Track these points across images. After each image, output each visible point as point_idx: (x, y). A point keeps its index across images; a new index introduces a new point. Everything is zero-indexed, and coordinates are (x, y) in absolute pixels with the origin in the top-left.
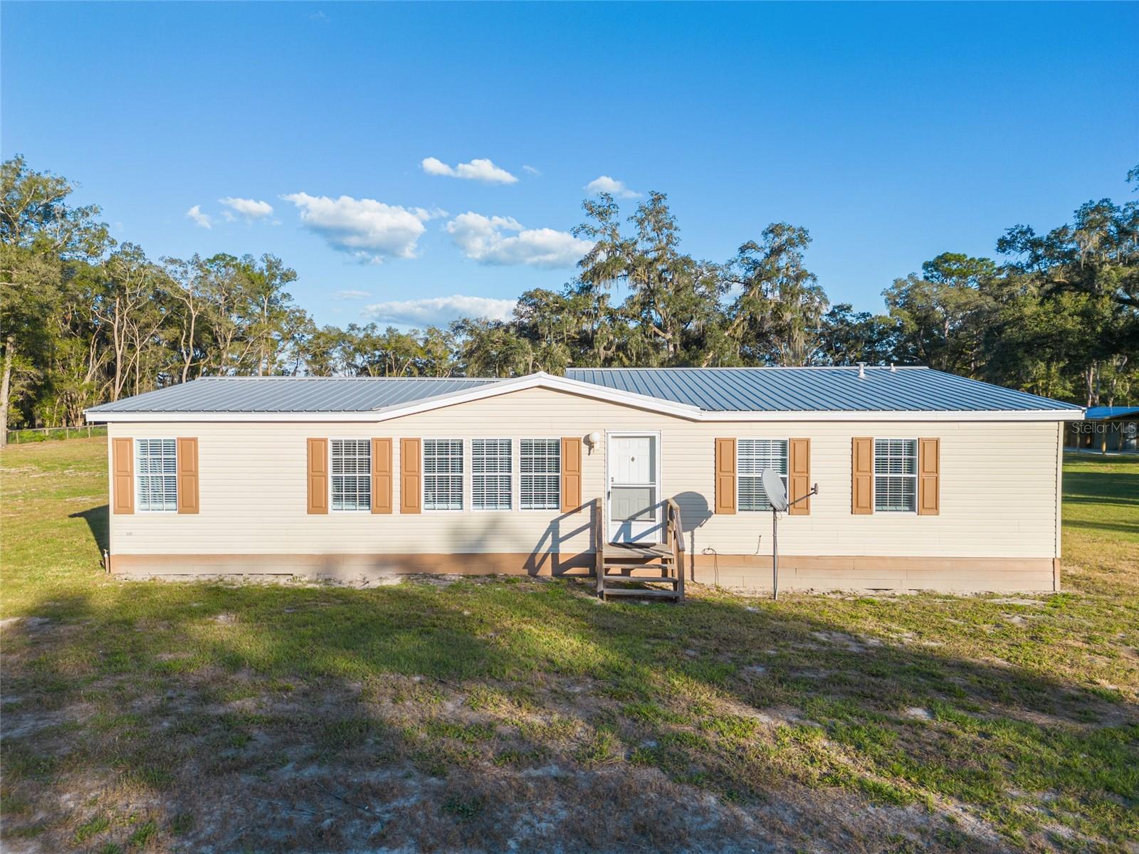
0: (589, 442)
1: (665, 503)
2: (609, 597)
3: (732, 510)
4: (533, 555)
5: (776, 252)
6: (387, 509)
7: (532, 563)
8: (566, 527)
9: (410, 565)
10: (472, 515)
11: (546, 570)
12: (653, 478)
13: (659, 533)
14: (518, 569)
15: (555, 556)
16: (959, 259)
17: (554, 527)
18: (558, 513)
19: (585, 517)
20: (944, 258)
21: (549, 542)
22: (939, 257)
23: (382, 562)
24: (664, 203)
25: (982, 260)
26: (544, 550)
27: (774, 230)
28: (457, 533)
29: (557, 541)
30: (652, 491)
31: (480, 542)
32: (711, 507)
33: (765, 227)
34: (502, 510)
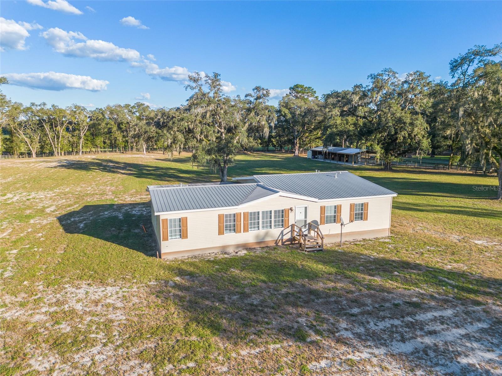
0: (291, 209)
1: (309, 224)
2: (308, 252)
3: (324, 224)
4: (277, 240)
5: (258, 98)
6: (240, 232)
7: (276, 242)
8: (285, 232)
9: (245, 247)
10: (262, 231)
11: (280, 244)
12: (306, 217)
13: (307, 231)
14: (273, 244)
15: (282, 240)
16: (302, 86)
17: (282, 232)
18: (283, 229)
19: (290, 229)
20: (297, 86)
21: (281, 236)
22: (295, 86)
23: (238, 246)
24: (219, 77)
25: (310, 88)
26: (280, 238)
27: (257, 89)
28: (257, 237)
29: (283, 236)
30: (306, 221)
31: (263, 238)
32: (319, 224)
33: (254, 87)
34: (269, 229)
